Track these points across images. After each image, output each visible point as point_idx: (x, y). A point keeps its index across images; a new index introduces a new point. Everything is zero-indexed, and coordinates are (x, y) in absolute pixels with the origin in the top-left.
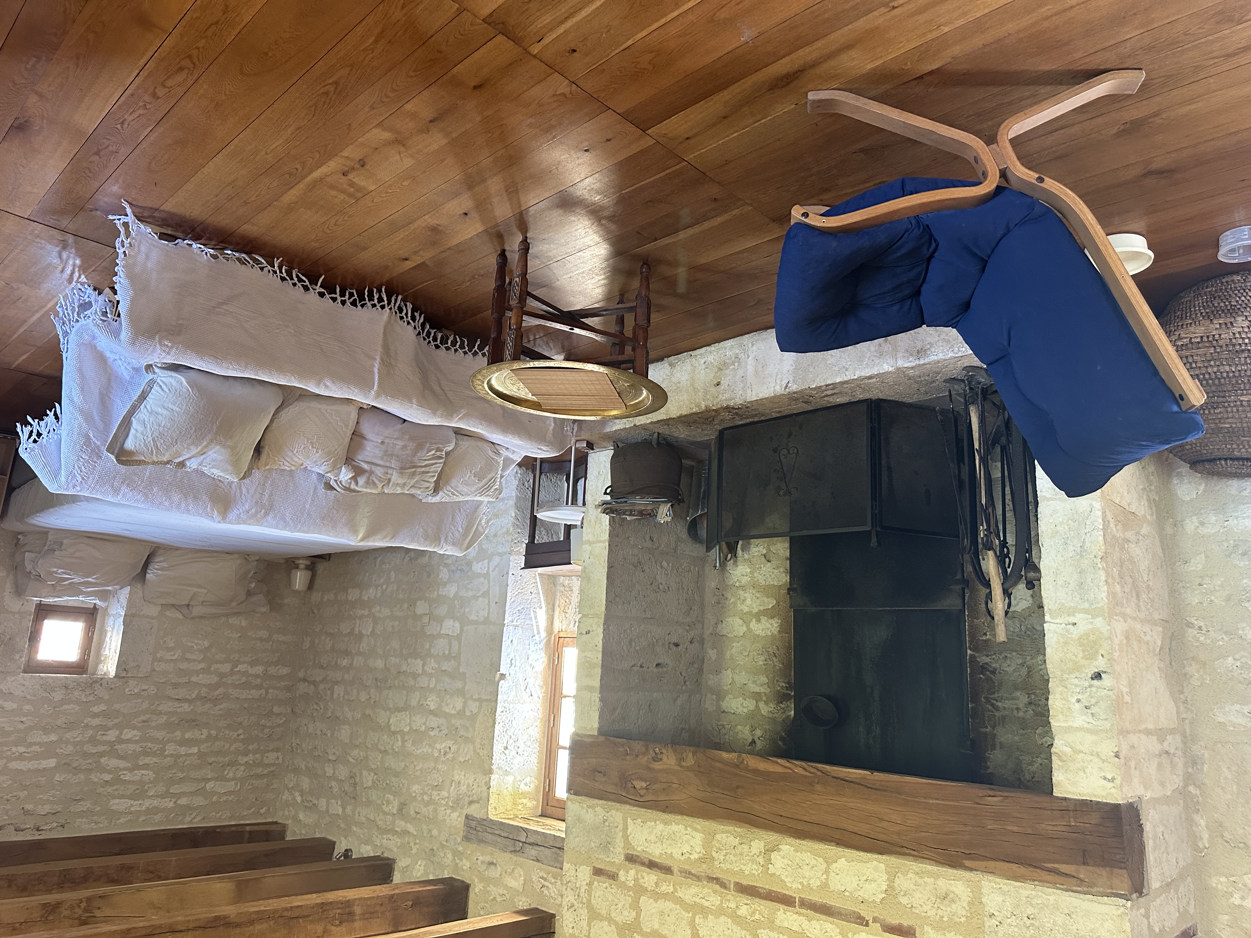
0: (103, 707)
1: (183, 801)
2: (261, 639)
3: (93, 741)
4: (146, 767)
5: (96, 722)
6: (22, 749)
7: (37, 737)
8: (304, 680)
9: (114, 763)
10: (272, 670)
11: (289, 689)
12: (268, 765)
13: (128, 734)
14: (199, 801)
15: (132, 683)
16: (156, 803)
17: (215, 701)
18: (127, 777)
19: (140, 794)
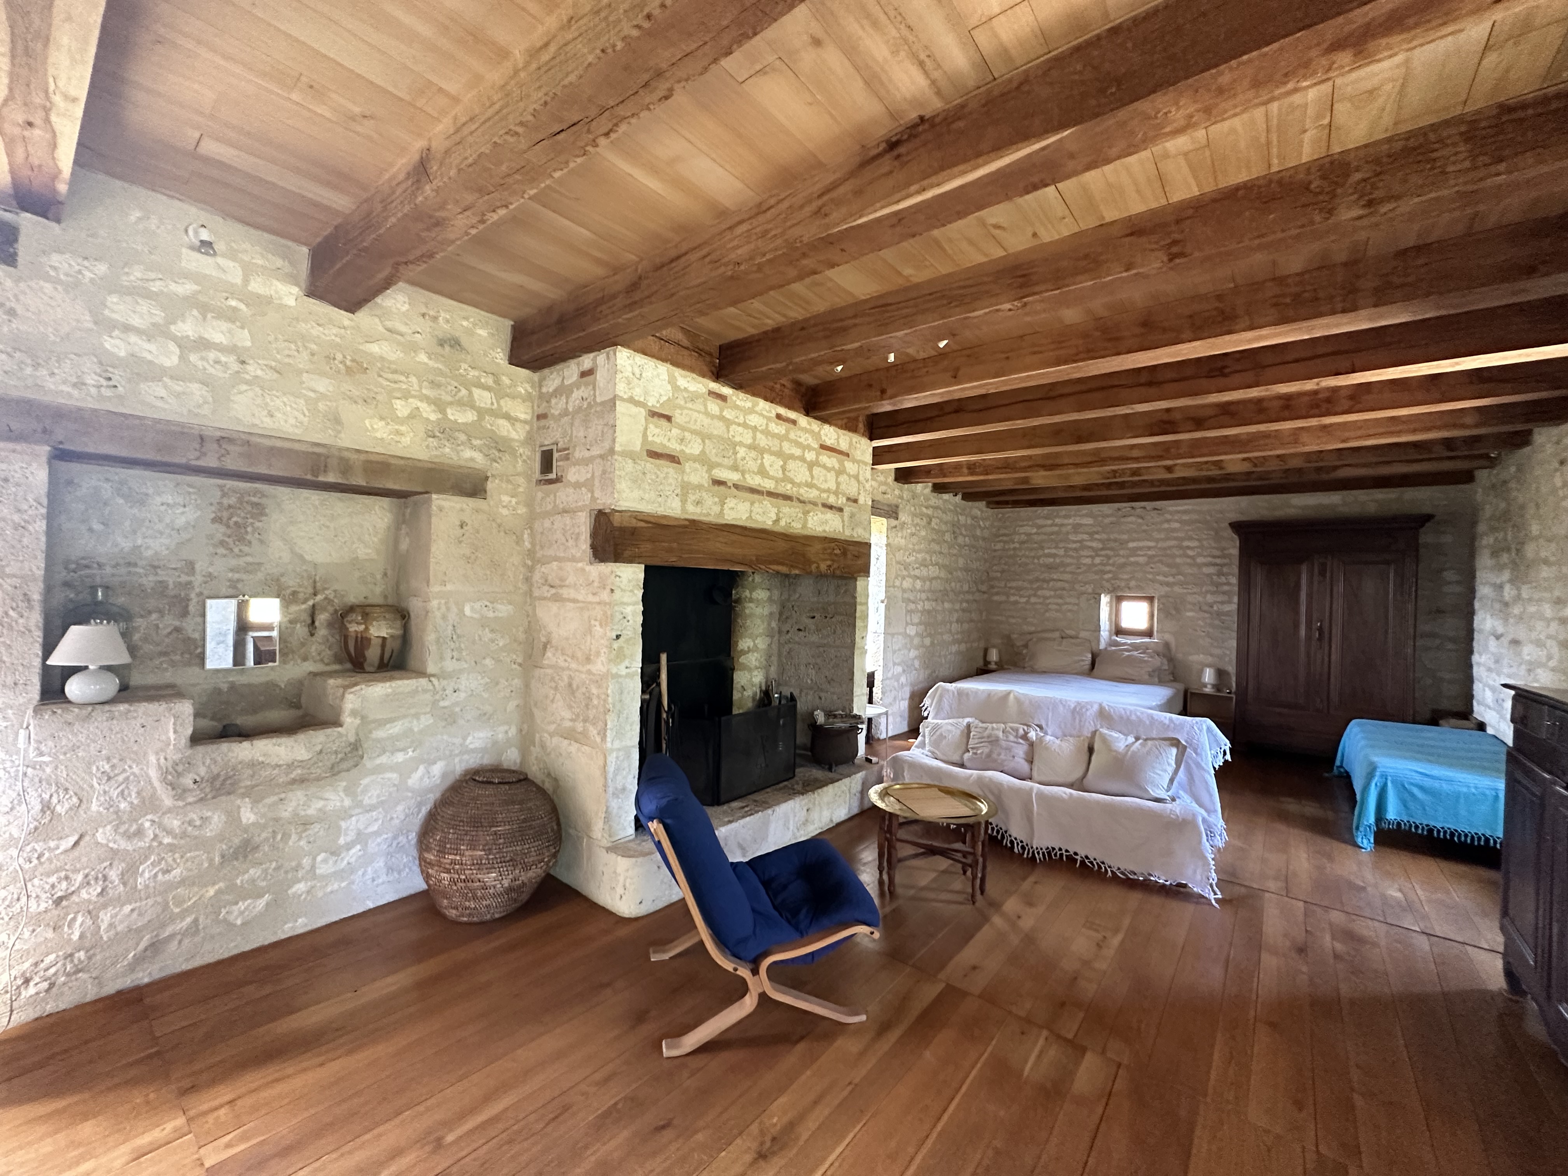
0: (1106, 576)
1: (1049, 522)
2: (1013, 617)
3: (1108, 557)
4: (1075, 542)
5: (1108, 568)
6: (1149, 553)
7: (1141, 560)
8: (984, 593)
9: (1094, 544)
10: (1003, 598)
11: (992, 587)
12: (1000, 541)
13: (1088, 561)
14: (1040, 522)
15: (1090, 590)
16: (1066, 521)
17: (1037, 580)
18: (1085, 537)
19: (1077, 528)
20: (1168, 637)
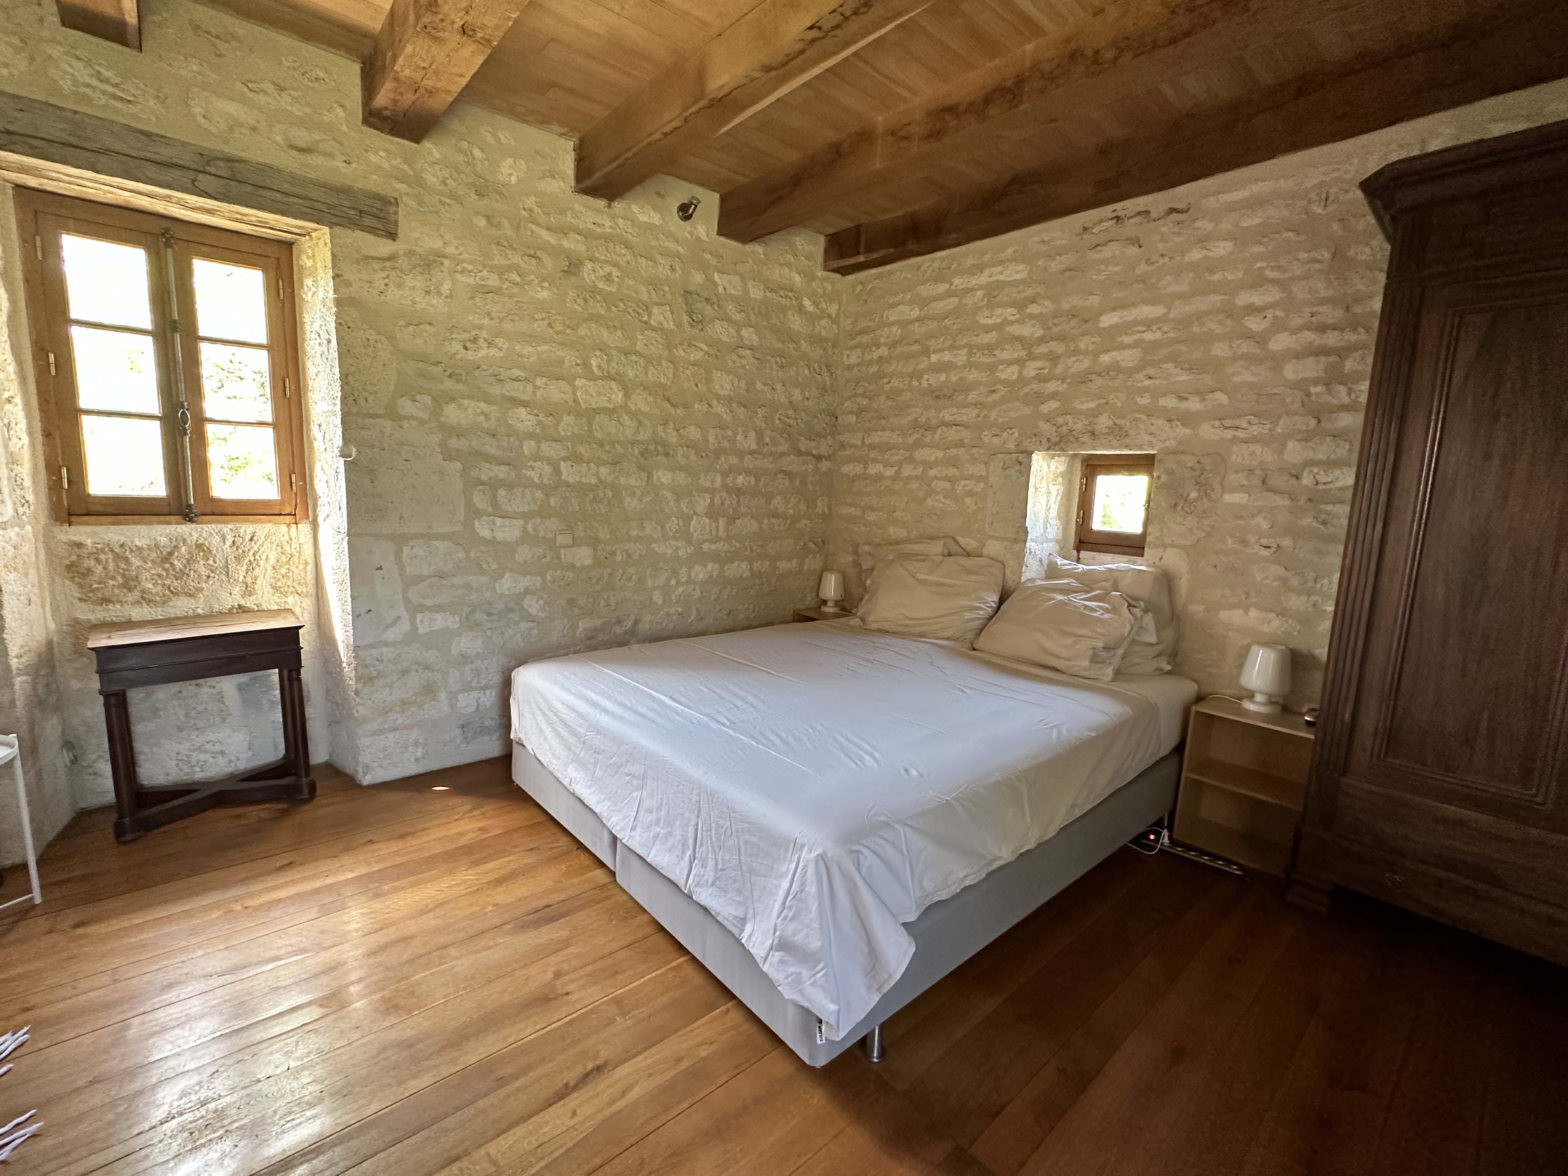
0: (1046, 408)
1: (942, 288)
2: (873, 509)
3: (1054, 359)
4: (988, 329)
5: (1052, 386)
6: (1148, 336)
7: (1127, 358)
8: (819, 458)
9: (1027, 330)
10: (858, 469)
11: (842, 446)
12: (856, 347)
13: (1010, 373)
14: (925, 290)
15: (1011, 446)
16: (974, 281)
17: (916, 426)
18: (1009, 313)
19: (993, 289)
20: (1174, 560)
